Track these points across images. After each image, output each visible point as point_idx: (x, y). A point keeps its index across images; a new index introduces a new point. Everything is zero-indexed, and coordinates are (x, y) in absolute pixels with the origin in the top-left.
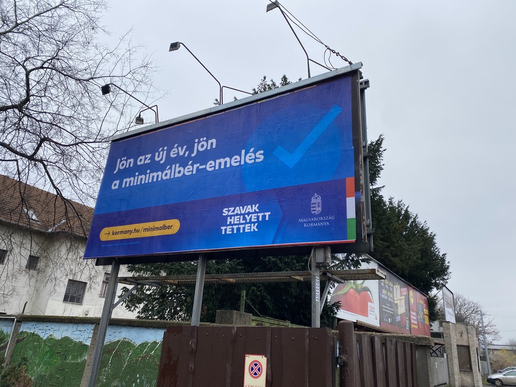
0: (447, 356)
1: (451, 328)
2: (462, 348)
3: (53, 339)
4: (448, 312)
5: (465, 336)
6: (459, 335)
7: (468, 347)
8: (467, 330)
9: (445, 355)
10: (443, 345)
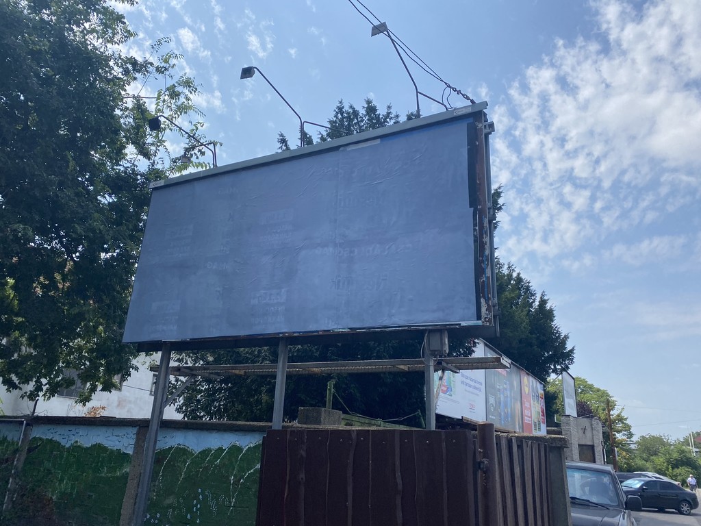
1: (572, 424)
2: (585, 448)
3: (79, 446)
4: (569, 404)
5: (588, 433)
6: (581, 432)
8: (591, 425)
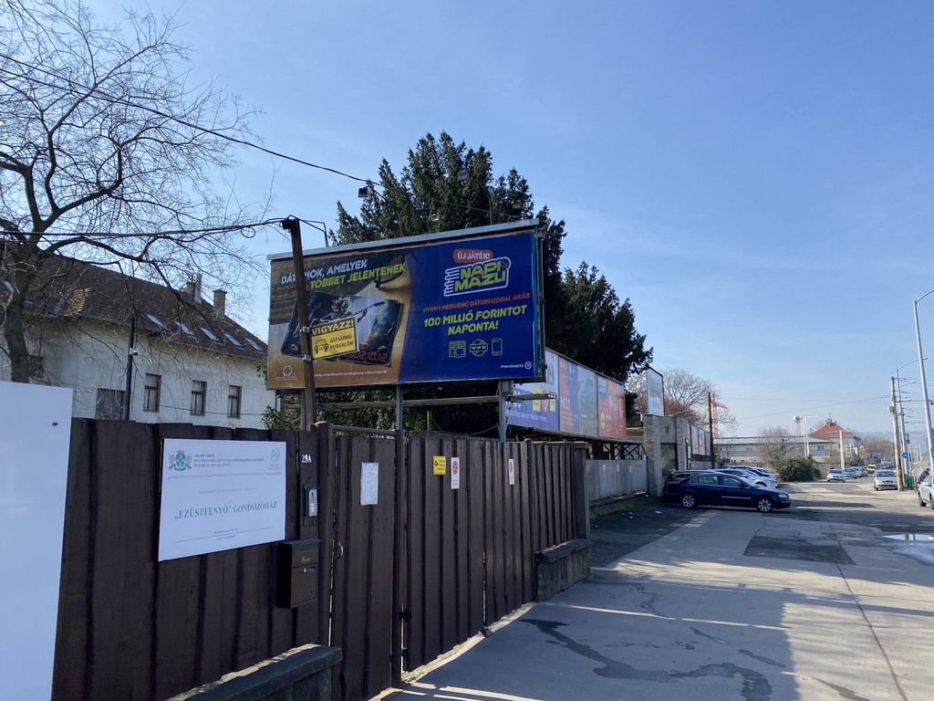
0: (647, 458)
1: (654, 423)
2: (667, 446)
4: (653, 402)
5: (672, 432)
6: (664, 430)
7: (675, 445)
8: (675, 423)
9: (644, 457)
10: (640, 444)
